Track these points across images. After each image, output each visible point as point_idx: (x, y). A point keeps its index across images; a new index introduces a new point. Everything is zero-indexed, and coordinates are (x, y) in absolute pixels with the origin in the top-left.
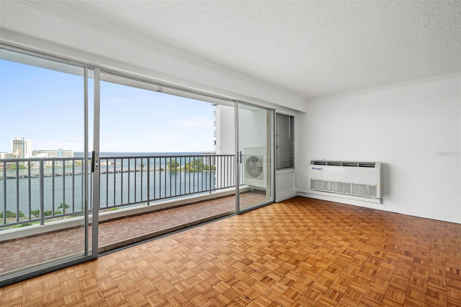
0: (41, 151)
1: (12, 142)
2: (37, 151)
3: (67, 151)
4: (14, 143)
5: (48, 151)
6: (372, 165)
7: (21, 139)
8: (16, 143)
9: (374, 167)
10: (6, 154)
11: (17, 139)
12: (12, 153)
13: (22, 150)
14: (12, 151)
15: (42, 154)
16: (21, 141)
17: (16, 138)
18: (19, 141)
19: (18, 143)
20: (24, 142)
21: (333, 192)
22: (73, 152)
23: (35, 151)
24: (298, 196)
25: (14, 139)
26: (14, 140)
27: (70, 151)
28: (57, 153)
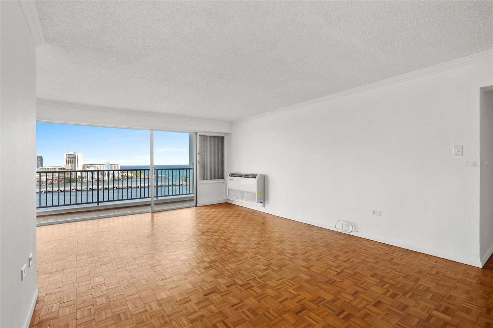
0: (91, 165)
1: (65, 156)
2: (87, 165)
3: (114, 165)
4: (67, 157)
5: (97, 165)
6: (254, 177)
7: (73, 153)
8: (69, 157)
9: (255, 178)
10: (60, 168)
11: (69, 154)
12: (65, 167)
13: (74, 164)
14: (65, 165)
15: (92, 167)
16: (73, 155)
17: (69, 152)
18: (71, 155)
19: (71, 157)
20: (75, 156)
21: (238, 198)
22: (119, 166)
23: (85, 165)
24: (227, 203)
25: (67, 153)
26: (67, 155)
27: (117, 165)
28: (105, 166)
